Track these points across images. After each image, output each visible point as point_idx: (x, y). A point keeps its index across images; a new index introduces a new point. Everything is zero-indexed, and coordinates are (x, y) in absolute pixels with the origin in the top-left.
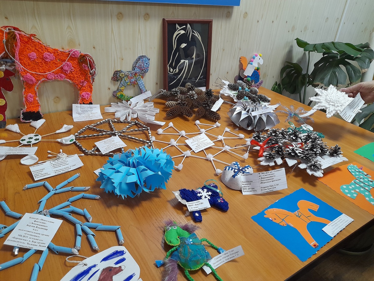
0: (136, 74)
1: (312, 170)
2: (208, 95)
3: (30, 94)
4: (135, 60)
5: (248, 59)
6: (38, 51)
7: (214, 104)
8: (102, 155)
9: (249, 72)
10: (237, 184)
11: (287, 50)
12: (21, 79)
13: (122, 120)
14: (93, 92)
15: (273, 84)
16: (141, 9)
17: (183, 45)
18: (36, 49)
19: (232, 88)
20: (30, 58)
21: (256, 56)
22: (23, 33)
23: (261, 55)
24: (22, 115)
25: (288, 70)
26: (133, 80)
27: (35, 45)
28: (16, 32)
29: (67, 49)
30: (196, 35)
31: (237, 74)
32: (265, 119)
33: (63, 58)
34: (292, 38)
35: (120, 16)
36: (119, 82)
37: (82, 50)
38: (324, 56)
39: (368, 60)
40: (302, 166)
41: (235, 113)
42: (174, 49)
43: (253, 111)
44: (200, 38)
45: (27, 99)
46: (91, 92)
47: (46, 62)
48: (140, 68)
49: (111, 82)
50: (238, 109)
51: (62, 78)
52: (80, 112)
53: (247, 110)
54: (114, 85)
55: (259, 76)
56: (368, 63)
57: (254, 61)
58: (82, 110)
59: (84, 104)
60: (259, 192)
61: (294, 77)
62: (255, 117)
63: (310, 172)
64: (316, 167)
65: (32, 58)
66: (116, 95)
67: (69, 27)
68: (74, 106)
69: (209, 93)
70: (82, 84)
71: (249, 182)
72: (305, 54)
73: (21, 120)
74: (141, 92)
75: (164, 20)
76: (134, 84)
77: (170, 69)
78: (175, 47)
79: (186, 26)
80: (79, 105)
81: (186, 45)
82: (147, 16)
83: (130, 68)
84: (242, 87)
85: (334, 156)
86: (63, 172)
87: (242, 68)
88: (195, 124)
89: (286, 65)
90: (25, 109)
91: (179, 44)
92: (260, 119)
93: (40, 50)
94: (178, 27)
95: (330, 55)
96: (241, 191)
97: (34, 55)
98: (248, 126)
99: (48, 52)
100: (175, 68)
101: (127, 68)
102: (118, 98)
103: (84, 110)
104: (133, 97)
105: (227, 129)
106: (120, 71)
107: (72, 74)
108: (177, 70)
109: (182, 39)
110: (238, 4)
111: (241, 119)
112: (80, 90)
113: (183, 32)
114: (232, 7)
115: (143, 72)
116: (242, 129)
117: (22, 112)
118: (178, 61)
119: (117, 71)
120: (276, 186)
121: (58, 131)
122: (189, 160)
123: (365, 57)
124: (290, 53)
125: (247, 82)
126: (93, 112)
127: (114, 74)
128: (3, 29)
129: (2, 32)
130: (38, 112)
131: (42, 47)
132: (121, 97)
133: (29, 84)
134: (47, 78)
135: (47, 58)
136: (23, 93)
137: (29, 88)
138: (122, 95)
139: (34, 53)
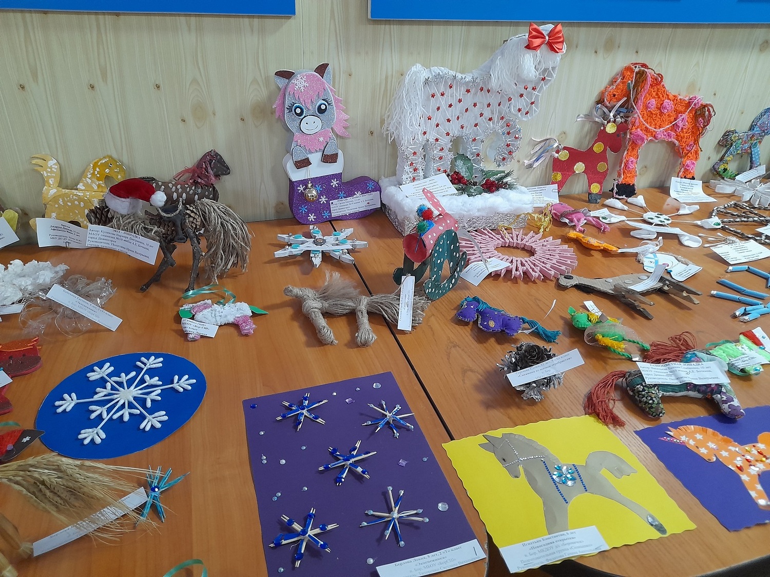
0: (753, 136)
3: (632, 159)
4: (759, 114)
18: (658, 95)
22: (654, 73)
24: (616, 188)
26: (747, 146)
27: (659, 89)
28: (646, 70)
35: (764, 46)
45: (626, 165)
46: (697, 159)
48: (761, 127)
49: (715, 148)
51: (670, 137)
52: (679, 189)
58: (682, 186)
59: (685, 178)
66: (719, 168)
67: (697, 64)
68: (673, 179)
70: (688, 149)
73: (616, 194)
74: (751, 166)
76: (748, 153)
86: (754, 259)
90: (621, 180)
97: (653, 102)
99: (669, 99)
101: (742, 127)
102: (718, 173)
103: (684, 186)
106: (734, 132)
112: (684, 157)
115: (764, 134)
117: (616, 183)
119: (730, 131)
121: (681, 212)
126: (694, 191)
127: (724, 135)
128: (633, 67)
129: (632, 71)
130: (634, 185)
131: (664, 91)
132: (724, 172)
133: (635, 145)
134: (655, 137)
135: (665, 108)
136: (624, 156)
137: (633, 149)
138: (727, 169)
139: (654, 100)
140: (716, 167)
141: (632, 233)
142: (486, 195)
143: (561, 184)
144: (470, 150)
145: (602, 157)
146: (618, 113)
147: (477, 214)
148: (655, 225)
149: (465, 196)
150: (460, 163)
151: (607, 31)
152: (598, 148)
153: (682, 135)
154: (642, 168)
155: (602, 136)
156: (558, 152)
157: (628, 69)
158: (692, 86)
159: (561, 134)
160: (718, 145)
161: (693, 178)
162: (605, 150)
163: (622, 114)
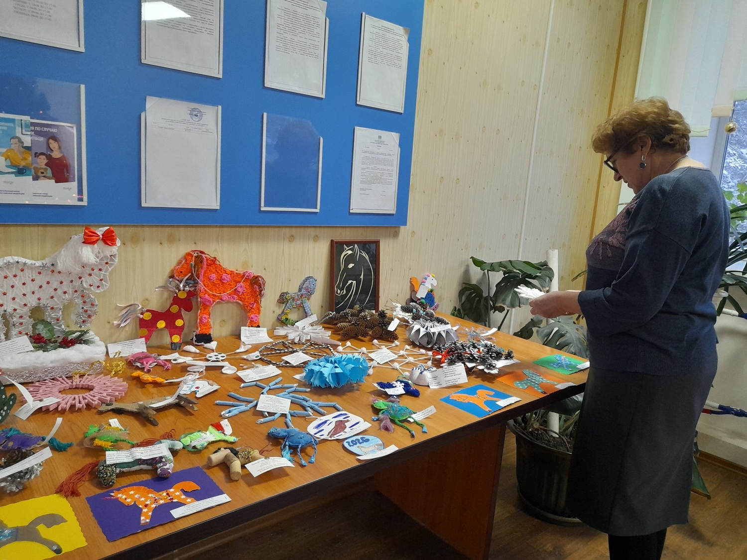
0: (302, 295)
1: (489, 369)
2: (382, 317)
3: (205, 316)
4: (302, 281)
5: (420, 279)
6: (218, 273)
7: (389, 325)
8: (293, 367)
9: (422, 294)
10: (425, 380)
11: (463, 269)
12: (199, 300)
13: (296, 341)
14: (261, 314)
15: (452, 308)
16: (312, 232)
17: (351, 266)
18: (216, 271)
19: (406, 309)
20: (210, 280)
21: (429, 276)
22: (208, 257)
23: (434, 276)
24: (194, 338)
25: (468, 293)
26: (299, 302)
27: (216, 267)
28: (203, 255)
29: (241, 271)
30: (364, 255)
31: (408, 297)
32: (444, 335)
33: (238, 279)
34: (466, 257)
35: (292, 238)
36: (284, 305)
37: (254, 271)
38: (504, 275)
39: (548, 278)
40: (481, 367)
41: (414, 331)
42: (342, 270)
43: (432, 327)
44: (367, 258)
45: (201, 321)
46: (259, 313)
47: (223, 283)
48: (307, 289)
49: (276, 304)
50: (416, 327)
51: (235, 299)
52: (248, 335)
53: (425, 327)
54: (279, 307)
55: (434, 298)
56: (548, 282)
57: (427, 281)
58: (250, 333)
59: (252, 326)
60: (444, 385)
61: (476, 301)
62: (434, 333)
63: (487, 371)
64: (491, 366)
65: (212, 280)
66: (281, 318)
67: (245, 249)
68: (242, 328)
69: (382, 315)
70: (251, 306)
71: (435, 378)
72: (484, 273)
73: (194, 342)
74: (306, 315)
75: (332, 241)
76: (301, 307)
77: (337, 290)
78: (342, 267)
79: (354, 247)
80: (247, 328)
81: (353, 265)
82: (316, 238)
83: (296, 290)
84: (416, 309)
85: (508, 359)
86: (266, 377)
87: (413, 290)
88: (373, 344)
89: (464, 287)
90: (198, 331)
91: (346, 265)
92: (440, 334)
93: (219, 272)
94: (346, 247)
95: (512, 274)
96: (428, 386)
97: (214, 276)
98: (428, 344)
99: (226, 273)
100: (342, 289)
101: (293, 289)
102: (282, 322)
103: (252, 333)
104: (297, 321)
105: (407, 347)
106: (287, 293)
107: (244, 295)
108: (345, 292)
109: (349, 259)
110: (405, 224)
111: (420, 336)
112: (249, 312)
113: (350, 252)
114: (399, 227)
115: (309, 294)
116: (421, 347)
117: (195, 334)
118: (345, 282)
119: (284, 293)
120: (458, 380)
121: (238, 351)
122: (376, 369)
123: (545, 275)
124: (467, 272)
125: (421, 304)
126: (260, 335)
127: (280, 296)
128: (193, 253)
129: (192, 256)
130: (210, 334)
131: (221, 269)
132: (286, 321)
133: (205, 305)
134: (221, 299)
135: (224, 279)
136: (198, 314)
137: (205, 309)
138: (288, 319)
139: (214, 274)
140: (280, 318)
141: (188, 369)
142: (62, 350)
143: (147, 339)
144: (50, 316)
145: (179, 316)
146: (187, 283)
147: (51, 365)
148: (212, 361)
149: (41, 352)
150: (40, 327)
151: (167, 230)
152: (175, 309)
153: (243, 297)
154: (221, 322)
155: (176, 300)
156: (142, 314)
157: (188, 254)
158: (245, 264)
159: (144, 300)
160: (278, 303)
161: (258, 326)
162: (180, 310)
163: (190, 285)
